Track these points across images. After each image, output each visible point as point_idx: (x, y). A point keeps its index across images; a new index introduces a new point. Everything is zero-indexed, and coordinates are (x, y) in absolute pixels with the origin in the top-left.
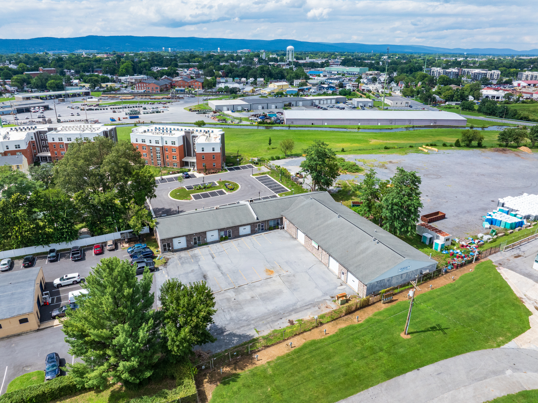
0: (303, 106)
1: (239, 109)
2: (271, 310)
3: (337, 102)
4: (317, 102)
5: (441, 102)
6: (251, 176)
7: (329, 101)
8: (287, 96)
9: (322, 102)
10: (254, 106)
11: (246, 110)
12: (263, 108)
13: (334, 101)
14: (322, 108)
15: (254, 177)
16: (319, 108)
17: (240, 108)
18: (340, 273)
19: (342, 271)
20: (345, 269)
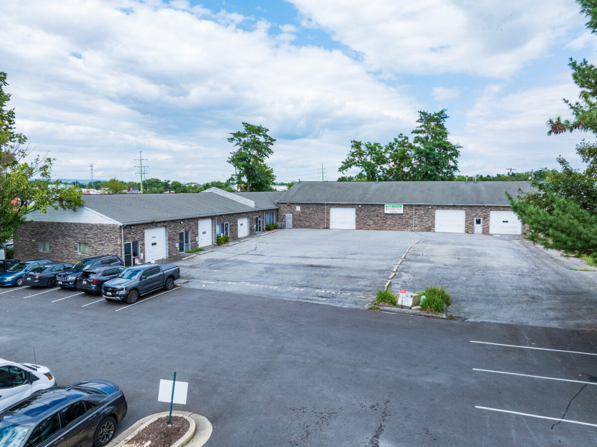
18: (472, 224)
19: (475, 219)
20: (484, 211)
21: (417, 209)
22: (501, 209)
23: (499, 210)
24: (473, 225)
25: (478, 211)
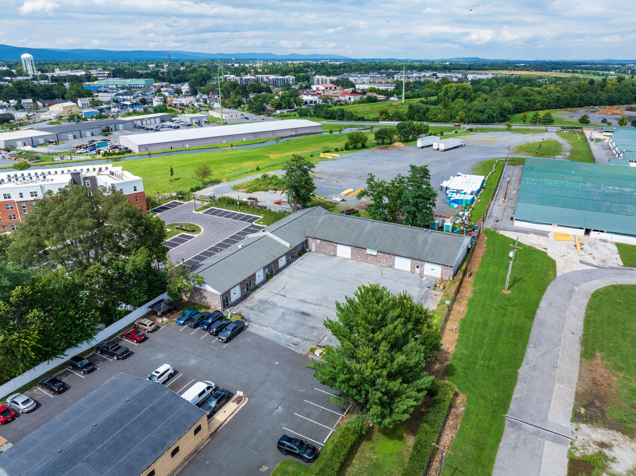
0: (125, 129)
1: (41, 143)
3: (163, 121)
4: (139, 123)
5: (272, 111)
6: (194, 211)
7: (153, 120)
8: (87, 120)
9: (144, 122)
10: (62, 136)
11: (53, 142)
12: (75, 137)
13: (158, 120)
14: (152, 129)
15: (201, 213)
16: (147, 129)
17: (41, 141)
19: (415, 265)
20: (421, 262)
21: (384, 254)
22: (430, 262)
24: (415, 268)
25: (418, 261)
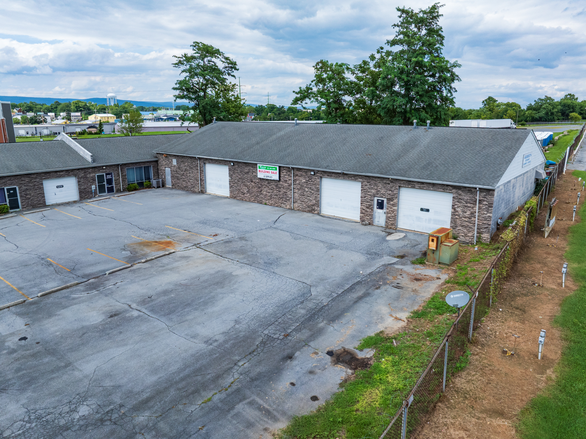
2: (221, 339)
18: (370, 207)
19: (376, 199)
20: (389, 186)
21: (297, 175)
22: (417, 186)
23: (413, 187)
24: (372, 210)
25: (380, 185)
